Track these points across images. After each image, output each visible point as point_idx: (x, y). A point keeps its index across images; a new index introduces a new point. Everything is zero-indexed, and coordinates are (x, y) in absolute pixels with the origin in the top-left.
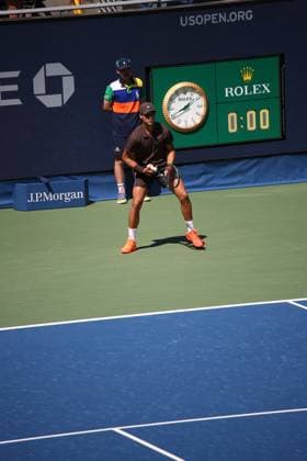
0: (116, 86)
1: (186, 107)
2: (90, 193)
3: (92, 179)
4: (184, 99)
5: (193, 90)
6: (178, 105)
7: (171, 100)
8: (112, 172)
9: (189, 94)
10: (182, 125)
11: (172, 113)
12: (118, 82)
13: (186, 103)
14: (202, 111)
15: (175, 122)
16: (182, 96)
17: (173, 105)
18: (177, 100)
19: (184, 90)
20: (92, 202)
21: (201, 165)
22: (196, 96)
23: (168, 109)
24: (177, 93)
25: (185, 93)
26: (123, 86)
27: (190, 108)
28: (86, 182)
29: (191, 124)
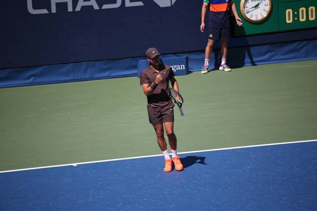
1: (257, 6)
2: (190, 66)
3: (191, 56)
4: (255, 1)
6: (251, 4)
7: (246, 1)
10: (254, 18)
11: (246, 9)
13: (257, 3)
14: (268, 8)
15: (248, 16)
17: (247, 5)
18: (250, 1)
20: (191, 72)
21: (267, 46)
23: (244, 7)
27: (259, 6)
28: (187, 58)
29: (260, 18)
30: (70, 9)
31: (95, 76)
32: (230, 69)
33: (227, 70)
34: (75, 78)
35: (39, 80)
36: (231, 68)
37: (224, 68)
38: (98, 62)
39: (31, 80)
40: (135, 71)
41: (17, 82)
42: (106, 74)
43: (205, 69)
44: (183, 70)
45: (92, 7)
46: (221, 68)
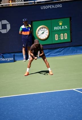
0: (23, 27)
1: (43, 33)
2: (15, 58)
3: (16, 54)
4: (42, 31)
5: (45, 28)
6: (40, 32)
7: (39, 31)
8: (22, 52)
9: (44, 29)
10: (42, 38)
11: (39, 34)
12: (23, 25)
13: (43, 32)
14: (48, 34)
15: (40, 37)
16: (42, 29)
17: (39, 32)
18: (40, 31)
19: (42, 28)
20: (16, 61)
21: (48, 50)
22: (46, 29)
23: (38, 33)
24: (40, 29)
25: (43, 29)
26: (25, 27)
28: (14, 55)
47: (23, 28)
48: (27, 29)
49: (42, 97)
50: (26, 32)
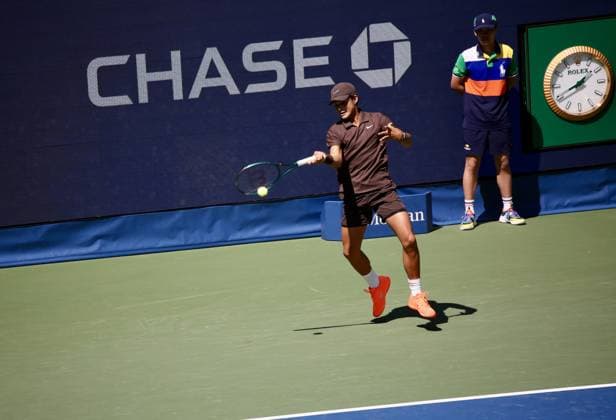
0: (471, 55)
1: (580, 84)
2: (435, 214)
3: (436, 193)
4: (577, 72)
5: (590, 57)
6: (567, 80)
7: (556, 73)
9: (583, 64)
10: (573, 111)
11: (557, 92)
13: (579, 77)
14: (604, 89)
15: (562, 106)
16: (573, 67)
17: (559, 81)
18: (565, 72)
19: (577, 58)
20: (437, 227)
22: (594, 66)
23: (553, 86)
24: (565, 62)
25: (578, 63)
27: (586, 84)
28: (429, 196)
29: (587, 109)
30: (178, 95)
31: (231, 238)
32: (522, 221)
33: (516, 221)
34: (190, 242)
35: (113, 246)
36: (525, 218)
37: (509, 218)
38: (237, 207)
39: (95, 247)
40: (317, 226)
41: (66, 252)
42: (256, 231)
43: (469, 220)
44: (420, 222)
45: (223, 88)
46: (503, 219)
47: (468, 64)
48: (491, 65)
49: (576, 410)
50: (483, 83)
